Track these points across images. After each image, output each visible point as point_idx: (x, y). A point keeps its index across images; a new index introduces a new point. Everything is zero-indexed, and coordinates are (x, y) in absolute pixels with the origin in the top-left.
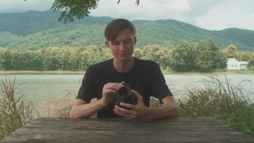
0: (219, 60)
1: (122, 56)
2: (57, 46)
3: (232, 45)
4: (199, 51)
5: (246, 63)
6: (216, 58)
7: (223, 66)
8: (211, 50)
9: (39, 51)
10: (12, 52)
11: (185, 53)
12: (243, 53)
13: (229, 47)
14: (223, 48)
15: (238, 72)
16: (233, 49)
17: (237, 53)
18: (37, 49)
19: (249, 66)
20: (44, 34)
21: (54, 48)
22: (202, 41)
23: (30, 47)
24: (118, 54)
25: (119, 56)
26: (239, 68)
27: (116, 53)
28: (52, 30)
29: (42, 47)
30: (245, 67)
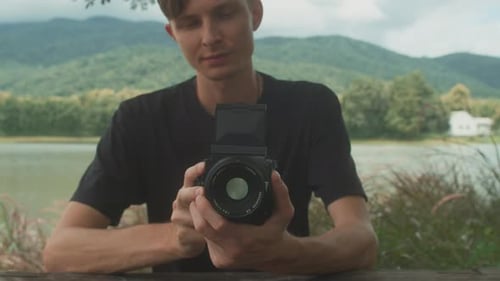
0: (434, 117)
1: (213, 66)
2: (111, 88)
3: (460, 87)
4: (396, 97)
5: (488, 121)
6: (428, 111)
7: (443, 128)
8: (419, 95)
9: (75, 98)
10: (21, 99)
11: (366, 103)
12: (483, 102)
13: (454, 89)
14: (441, 92)
15: (472, 139)
16: (462, 94)
17: (471, 102)
18: (69, 94)
19: (494, 127)
20: (85, 64)
21: (105, 93)
22: (400, 78)
23: (58, 90)
24: (202, 59)
25: (206, 63)
26: (473, 131)
27: (195, 55)
28: (100, 56)
29: (80, 89)
30: (486, 131)
